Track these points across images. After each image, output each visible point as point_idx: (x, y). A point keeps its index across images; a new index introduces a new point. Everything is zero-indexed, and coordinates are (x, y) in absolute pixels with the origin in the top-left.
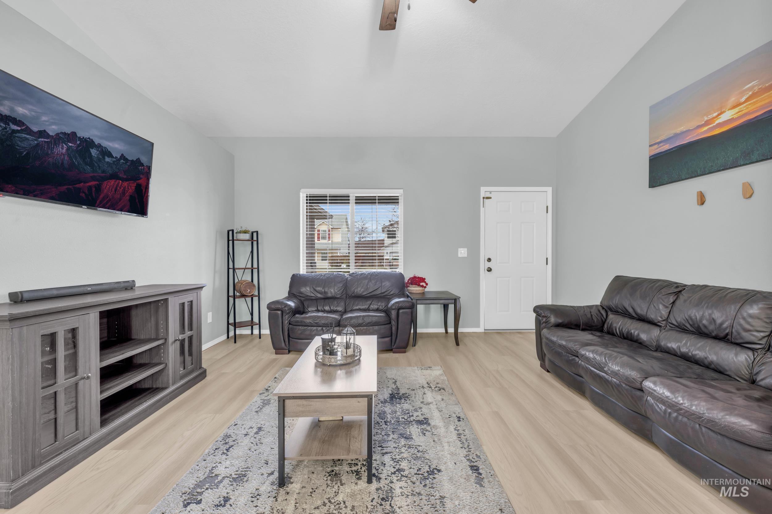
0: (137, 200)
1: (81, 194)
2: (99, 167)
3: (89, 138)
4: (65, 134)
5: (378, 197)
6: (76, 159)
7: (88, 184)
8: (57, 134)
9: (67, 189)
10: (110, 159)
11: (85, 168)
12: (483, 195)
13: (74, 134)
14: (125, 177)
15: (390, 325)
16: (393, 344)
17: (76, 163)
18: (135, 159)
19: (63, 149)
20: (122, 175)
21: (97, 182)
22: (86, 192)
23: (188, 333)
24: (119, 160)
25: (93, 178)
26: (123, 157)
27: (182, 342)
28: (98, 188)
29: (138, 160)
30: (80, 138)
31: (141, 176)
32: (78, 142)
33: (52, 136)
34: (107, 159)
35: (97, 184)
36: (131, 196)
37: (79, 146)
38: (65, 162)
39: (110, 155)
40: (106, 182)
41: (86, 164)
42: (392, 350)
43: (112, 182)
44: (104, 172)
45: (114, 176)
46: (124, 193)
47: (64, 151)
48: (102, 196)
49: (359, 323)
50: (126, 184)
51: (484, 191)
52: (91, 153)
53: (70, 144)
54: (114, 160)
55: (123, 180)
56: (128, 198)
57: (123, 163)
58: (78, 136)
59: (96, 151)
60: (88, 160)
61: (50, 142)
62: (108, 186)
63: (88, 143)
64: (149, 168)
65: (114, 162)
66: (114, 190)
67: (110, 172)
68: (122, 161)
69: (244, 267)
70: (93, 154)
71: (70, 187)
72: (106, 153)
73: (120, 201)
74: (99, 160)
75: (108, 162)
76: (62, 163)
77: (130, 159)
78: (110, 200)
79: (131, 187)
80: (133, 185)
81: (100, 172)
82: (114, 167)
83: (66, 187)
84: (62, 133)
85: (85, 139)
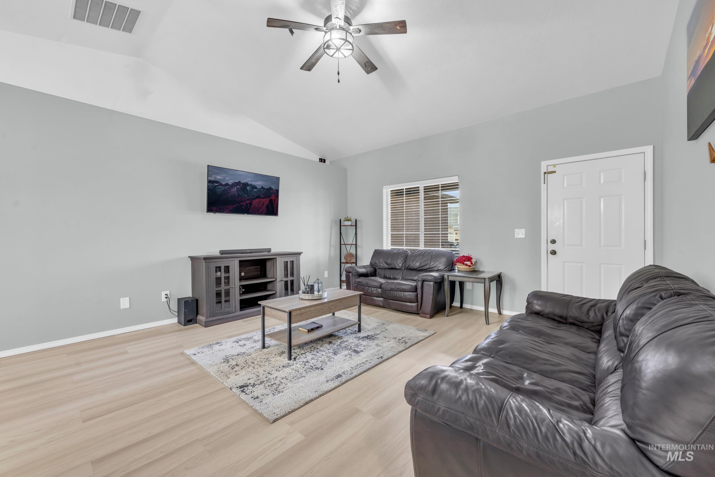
0: (270, 207)
1: (243, 207)
2: (251, 194)
3: (246, 182)
4: (236, 183)
5: (441, 185)
6: (240, 193)
7: (246, 203)
8: (233, 184)
9: (237, 205)
10: (256, 189)
11: (245, 195)
12: (544, 170)
13: (239, 182)
14: (264, 197)
15: (416, 293)
16: (419, 310)
17: (241, 194)
18: (268, 188)
19: (235, 189)
20: (262, 196)
21: (250, 201)
22: (245, 206)
23: (290, 278)
24: (260, 189)
25: (248, 200)
26: (262, 188)
27: (286, 283)
28: (251, 204)
29: (270, 188)
30: (242, 183)
31: (272, 195)
32: (241, 185)
33: (230, 185)
34: (255, 190)
35: (250, 202)
36: (267, 205)
37: (242, 186)
38: (236, 194)
39: (256, 188)
40: (254, 200)
41: (245, 194)
42: (419, 314)
43: (257, 200)
44: (253, 196)
45: (258, 197)
46: (263, 204)
47: (235, 190)
48: (252, 207)
49: (392, 287)
50: (264, 200)
51: (544, 166)
52: (247, 189)
53: (238, 187)
54: (258, 190)
55: (262, 198)
56: (265, 206)
57: (262, 190)
58: (241, 182)
59: (249, 187)
60: (246, 192)
61: (230, 187)
62: (255, 202)
63: (246, 184)
64: (277, 191)
65: (258, 191)
66: (258, 203)
67: (256, 195)
68: (262, 189)
69: (351, 243)
70: (248, 189)
71: (238, 205)
72: (253, 187)
73: (261, 208)
74: (251, 191)
75: (255, 191)
76: (235, 195)
77: (266, 188)
78: (256, 208)
79: (267, 201)
80: (268, 200)
81: (251, 196)
82: (258, 193)
83: (236, 205)
84: (234, 183)
85: (244, 183)
